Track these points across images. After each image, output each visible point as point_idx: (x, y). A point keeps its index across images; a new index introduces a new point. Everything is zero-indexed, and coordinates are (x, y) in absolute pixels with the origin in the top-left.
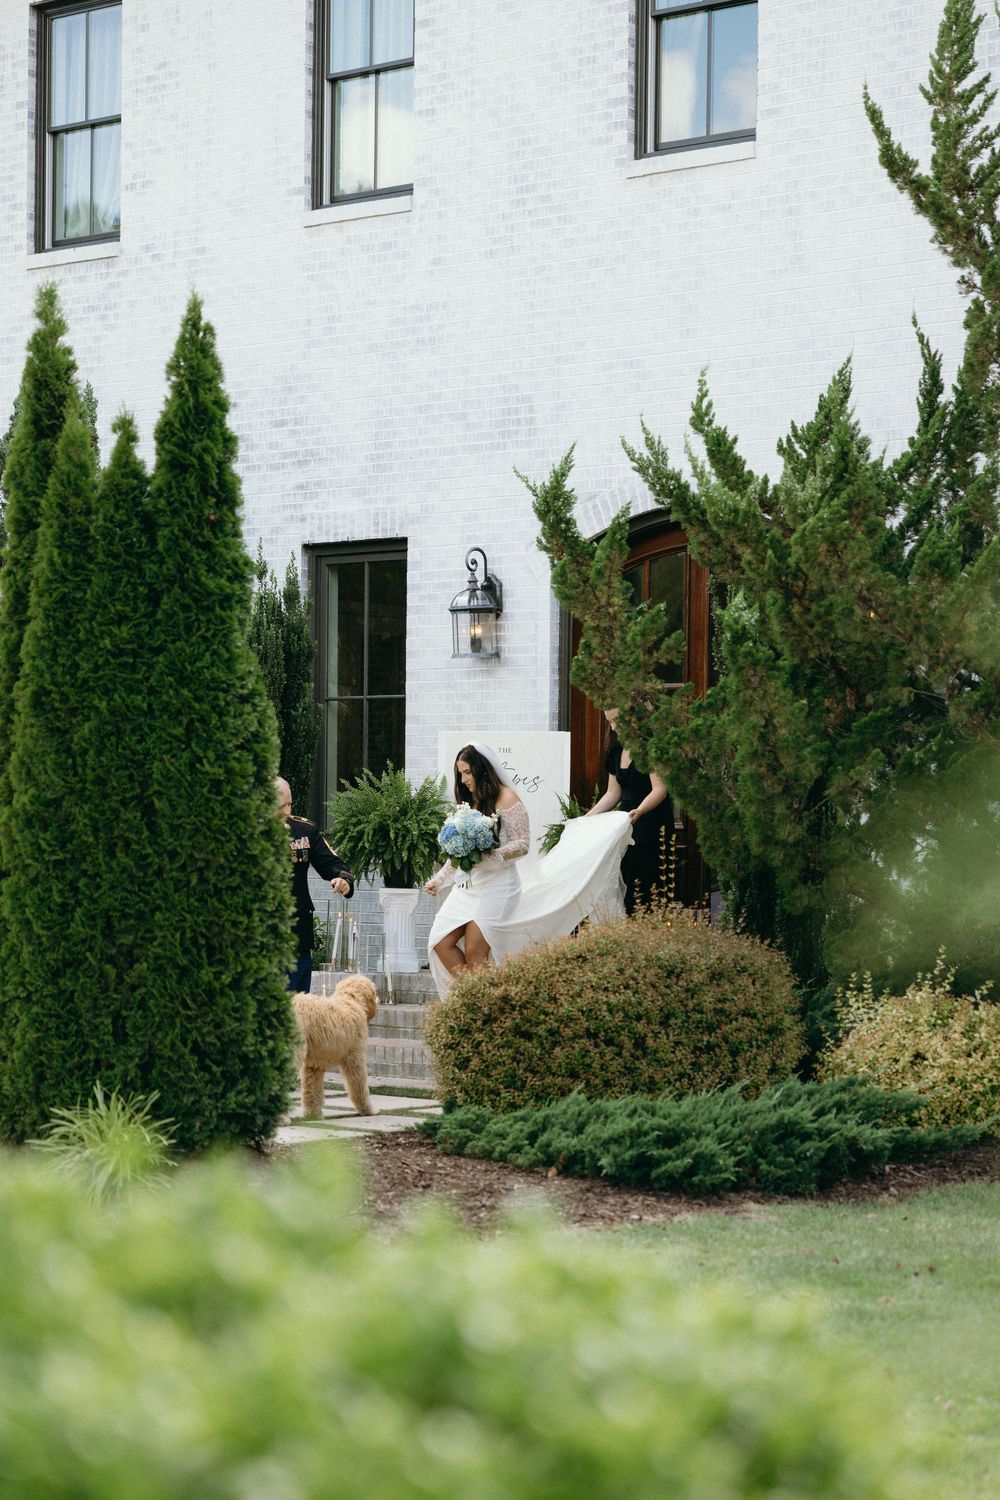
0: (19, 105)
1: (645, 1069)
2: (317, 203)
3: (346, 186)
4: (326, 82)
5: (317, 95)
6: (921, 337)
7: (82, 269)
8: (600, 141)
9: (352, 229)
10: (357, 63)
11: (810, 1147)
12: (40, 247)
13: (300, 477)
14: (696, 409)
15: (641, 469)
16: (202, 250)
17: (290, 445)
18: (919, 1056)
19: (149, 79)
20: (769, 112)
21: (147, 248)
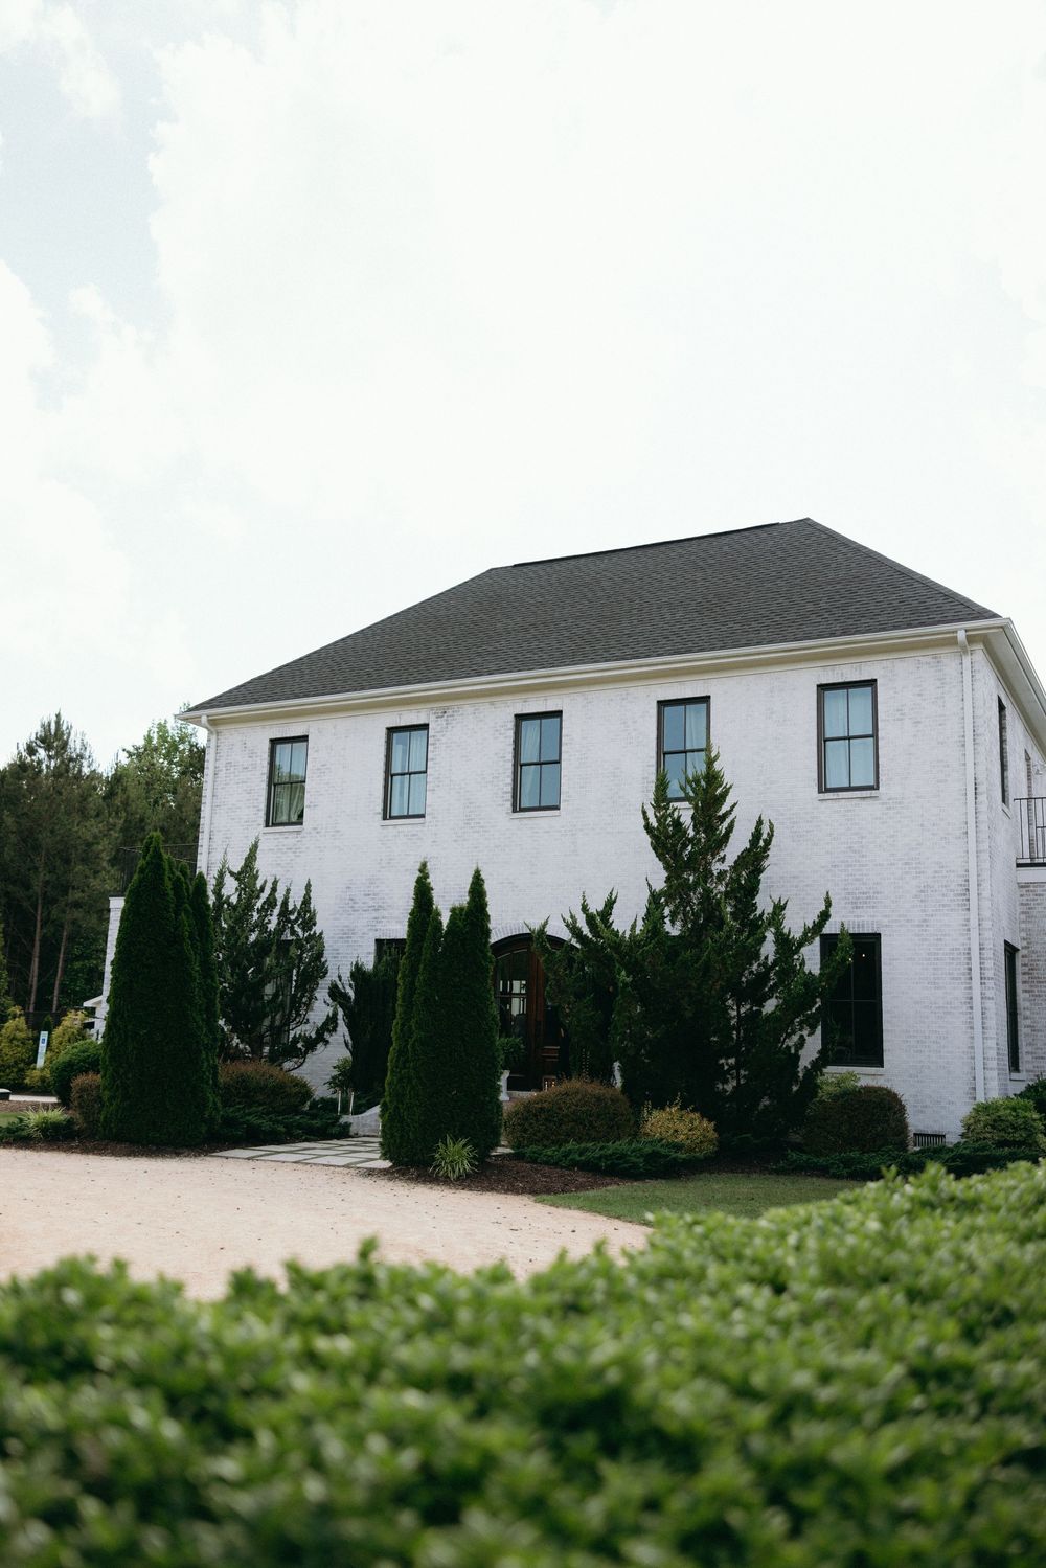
0: (263, 774)
1: (593, 1134)
2: (385, 818)
3: (394, 813)
4: (389, 775)
5: (386, 780)
6: (649, 885)
7: (286, 835)
8: (500, 805)
9: (400, 828)
10: (399, 771)
11: (662, 1161)
12: (267, 826)
13: (375, 915)
14: (583, 905)
15: (567, 925)
16: (338, 831)
17: (371, 903)
18: (676, 1131)
19: (318, 769)
20: (565, 801)
21: (315, 829)
